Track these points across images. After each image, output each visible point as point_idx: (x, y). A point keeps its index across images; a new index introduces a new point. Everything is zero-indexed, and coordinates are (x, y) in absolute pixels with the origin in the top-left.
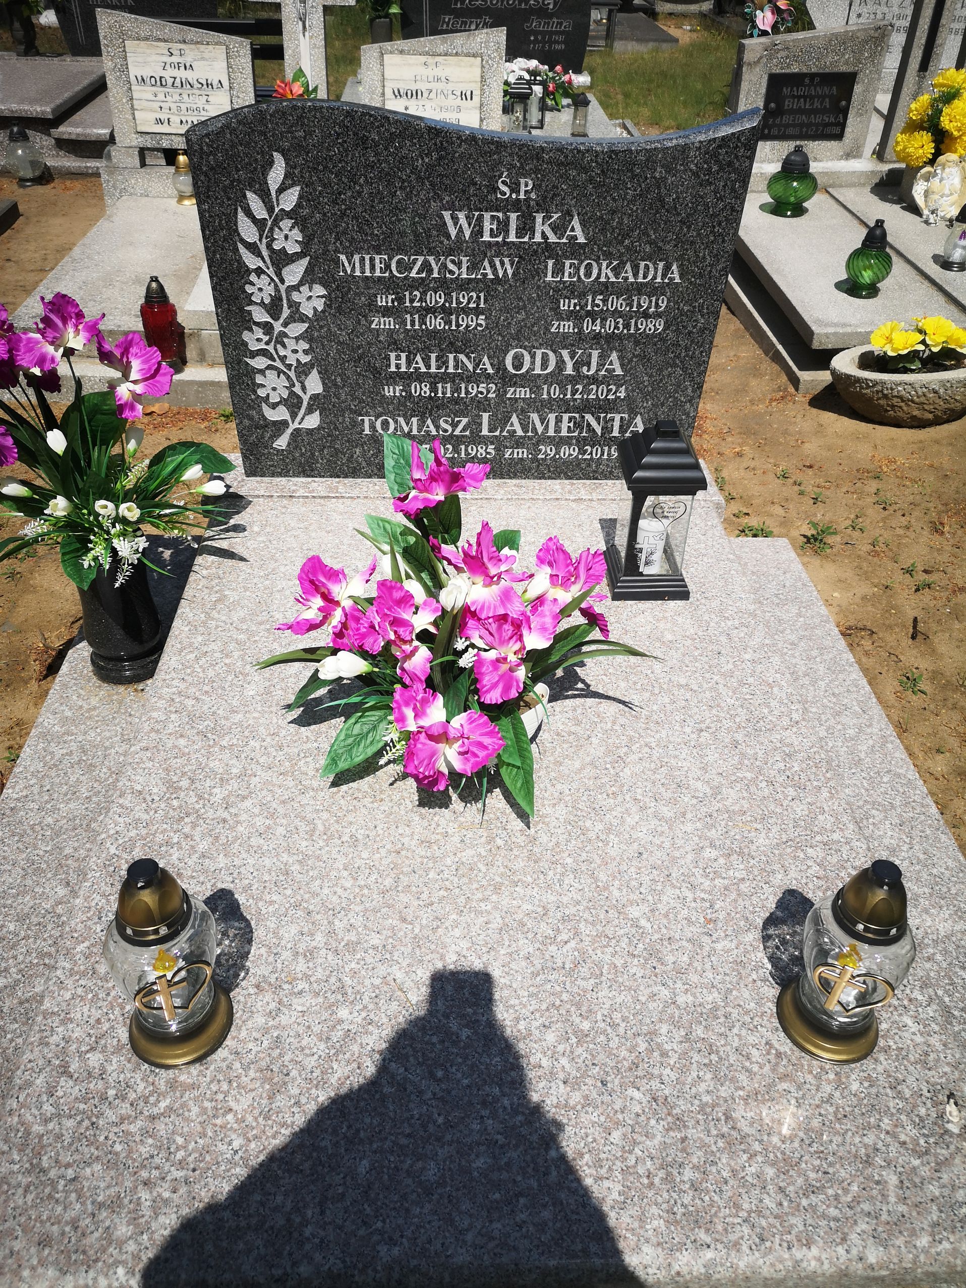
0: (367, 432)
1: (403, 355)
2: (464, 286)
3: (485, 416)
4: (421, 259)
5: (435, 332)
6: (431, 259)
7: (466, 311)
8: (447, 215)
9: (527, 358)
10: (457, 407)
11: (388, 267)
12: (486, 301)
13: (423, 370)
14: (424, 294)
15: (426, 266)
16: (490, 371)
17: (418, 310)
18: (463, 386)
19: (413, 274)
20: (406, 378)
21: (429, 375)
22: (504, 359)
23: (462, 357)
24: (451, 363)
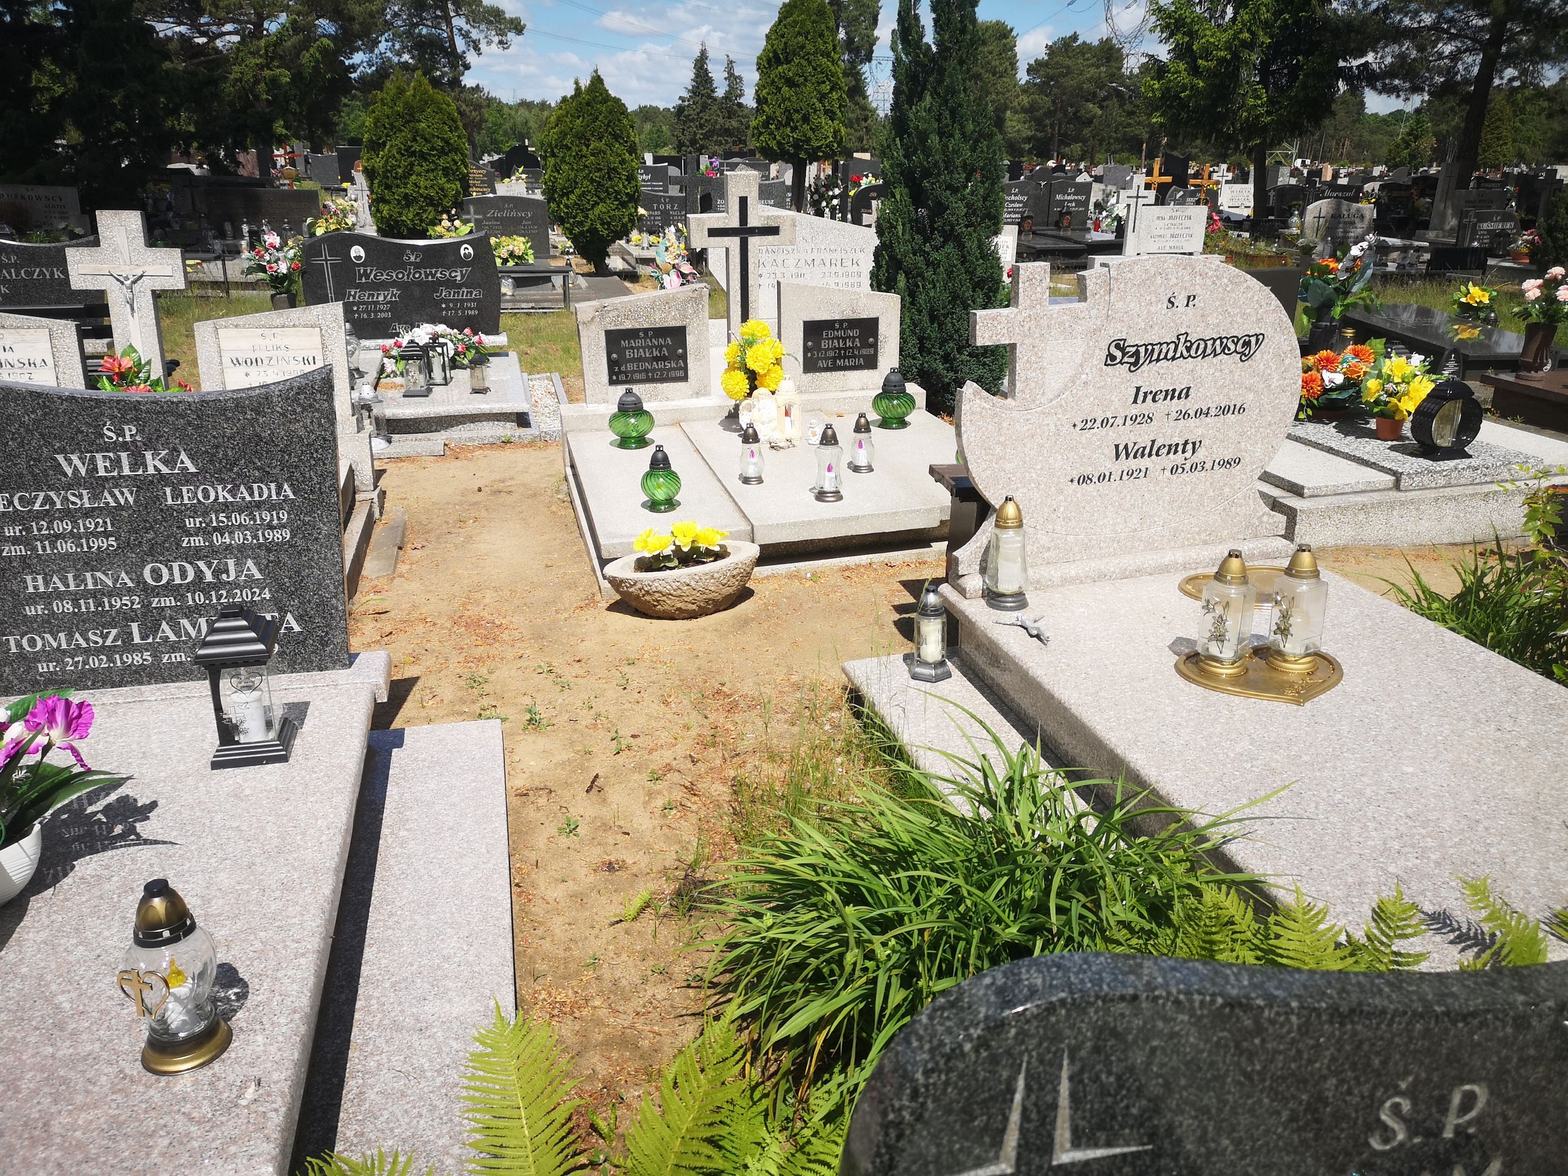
0: (14, 650)
1: (40, 578)
2: (88, 513)
3: (135, 627)
4: (42, 495)
5: (68, 555)
6: (52, 494)
7: (95, 535)
8: (60, 458)
9: (165, 572)
10: (103, 620)
11: (11, 503)
12: (113, 525)
13: (63, 588)
14: (51, 522)
15: (48, 500)
16: (130, 584)
17: (48, 537)
19: (37, 507)
20: (47, 598)
21: (70, 593)
22: (142, 574)
23: (99, 574)
24: (90, 581)
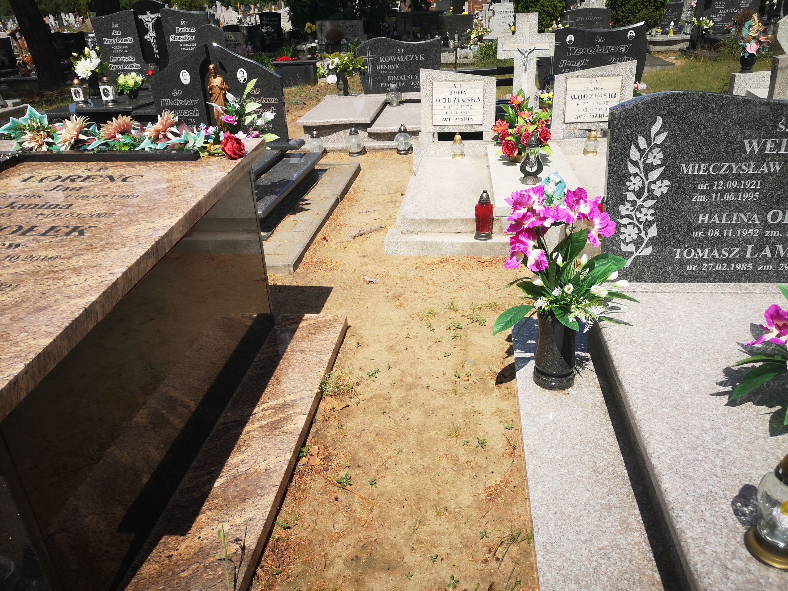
0: (678, 256)
1: (707, 215)
2: (750, 177)
3: (750, 247)
4: (728, 164)
5: (729, 202)
6: (733, 164)
7: (748, 190)
8: (746, 142)
9: (781, 214)
10: (733, 243)
11: (708, 169)
12: (761, 184)
13: (718, 222)
14: (726, 182)
15: (730, 168)
16: (757, 222)
17: (720, 191)
18: (739, 231)
19: (722, 172)
20: (706, 228)
21: (720, 225)
22: (767, 215)
23: (742, 215)
24: (735, 218)
